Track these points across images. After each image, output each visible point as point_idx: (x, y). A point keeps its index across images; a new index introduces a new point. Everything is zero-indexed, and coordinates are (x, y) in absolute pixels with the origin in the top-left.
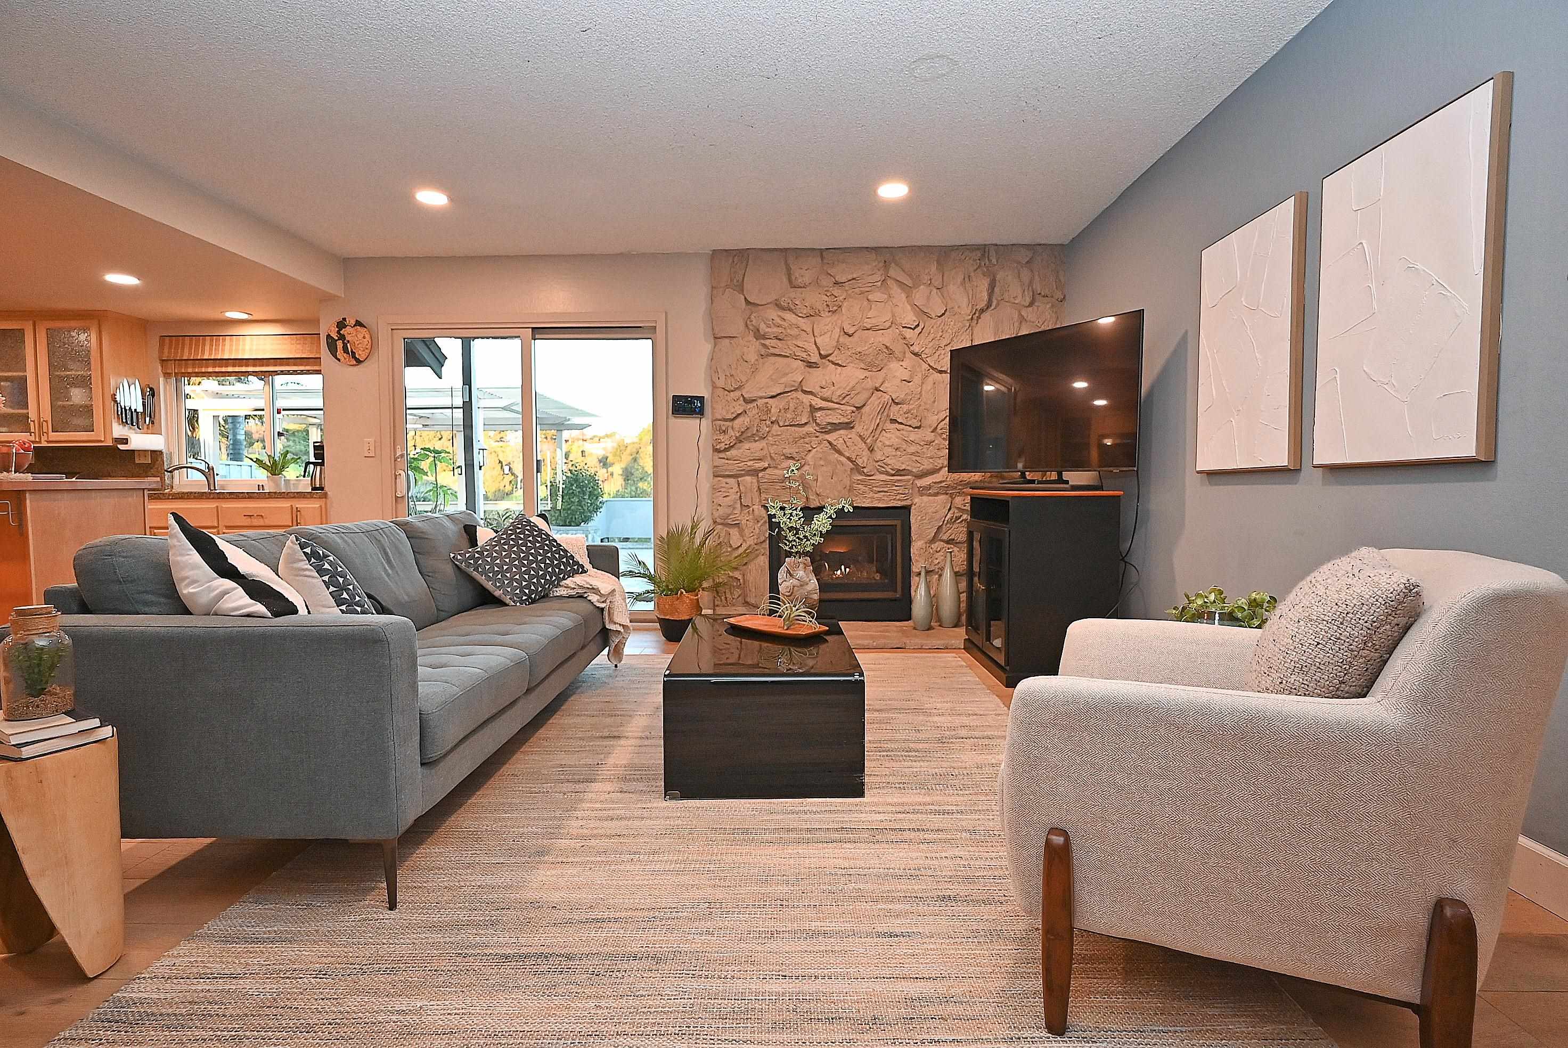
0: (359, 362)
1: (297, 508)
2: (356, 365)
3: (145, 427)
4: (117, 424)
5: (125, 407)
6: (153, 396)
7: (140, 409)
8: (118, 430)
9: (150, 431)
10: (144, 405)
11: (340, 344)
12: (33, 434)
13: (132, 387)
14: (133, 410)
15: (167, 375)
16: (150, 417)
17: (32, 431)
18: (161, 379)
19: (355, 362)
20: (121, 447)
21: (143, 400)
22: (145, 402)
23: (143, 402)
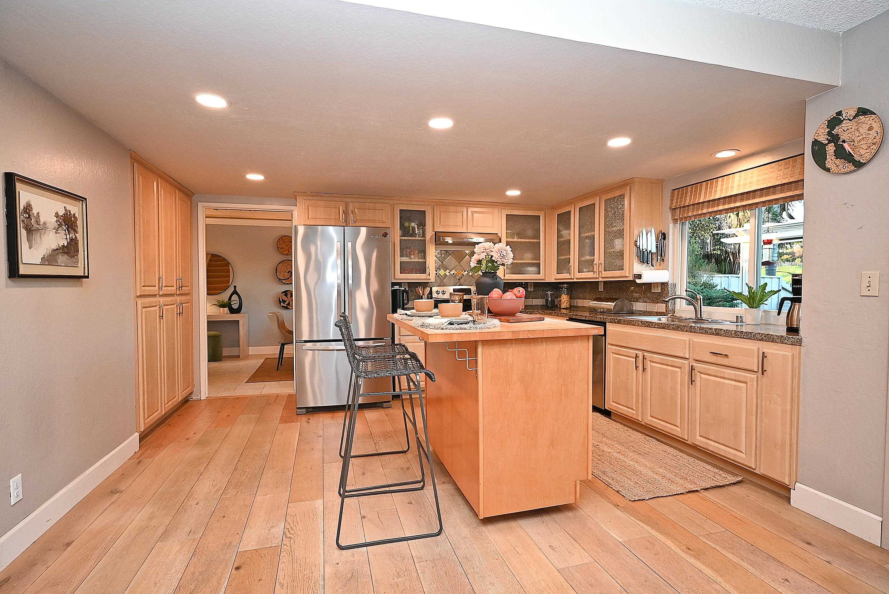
0: (859, 165)
1: (763, 353)
2: (854, 171)
3: (658, 263)
4: (637, 263)
5: (643, 249)
6: (664, 239)
7: (654, 250)
8: (638, 268)
9: (661, 267)
10: (657, 247)
11: (831, 149)
12: (595, 273)
13: (649, 234)
14: (648, 252)
15: (675, 221)
16: (661, 256)
17: (595, 271)
18: (671, 225)
19: (853, 168)
20: (638, 281)
21: (657, 243)
22: (658, 245)
23: (656, 245)
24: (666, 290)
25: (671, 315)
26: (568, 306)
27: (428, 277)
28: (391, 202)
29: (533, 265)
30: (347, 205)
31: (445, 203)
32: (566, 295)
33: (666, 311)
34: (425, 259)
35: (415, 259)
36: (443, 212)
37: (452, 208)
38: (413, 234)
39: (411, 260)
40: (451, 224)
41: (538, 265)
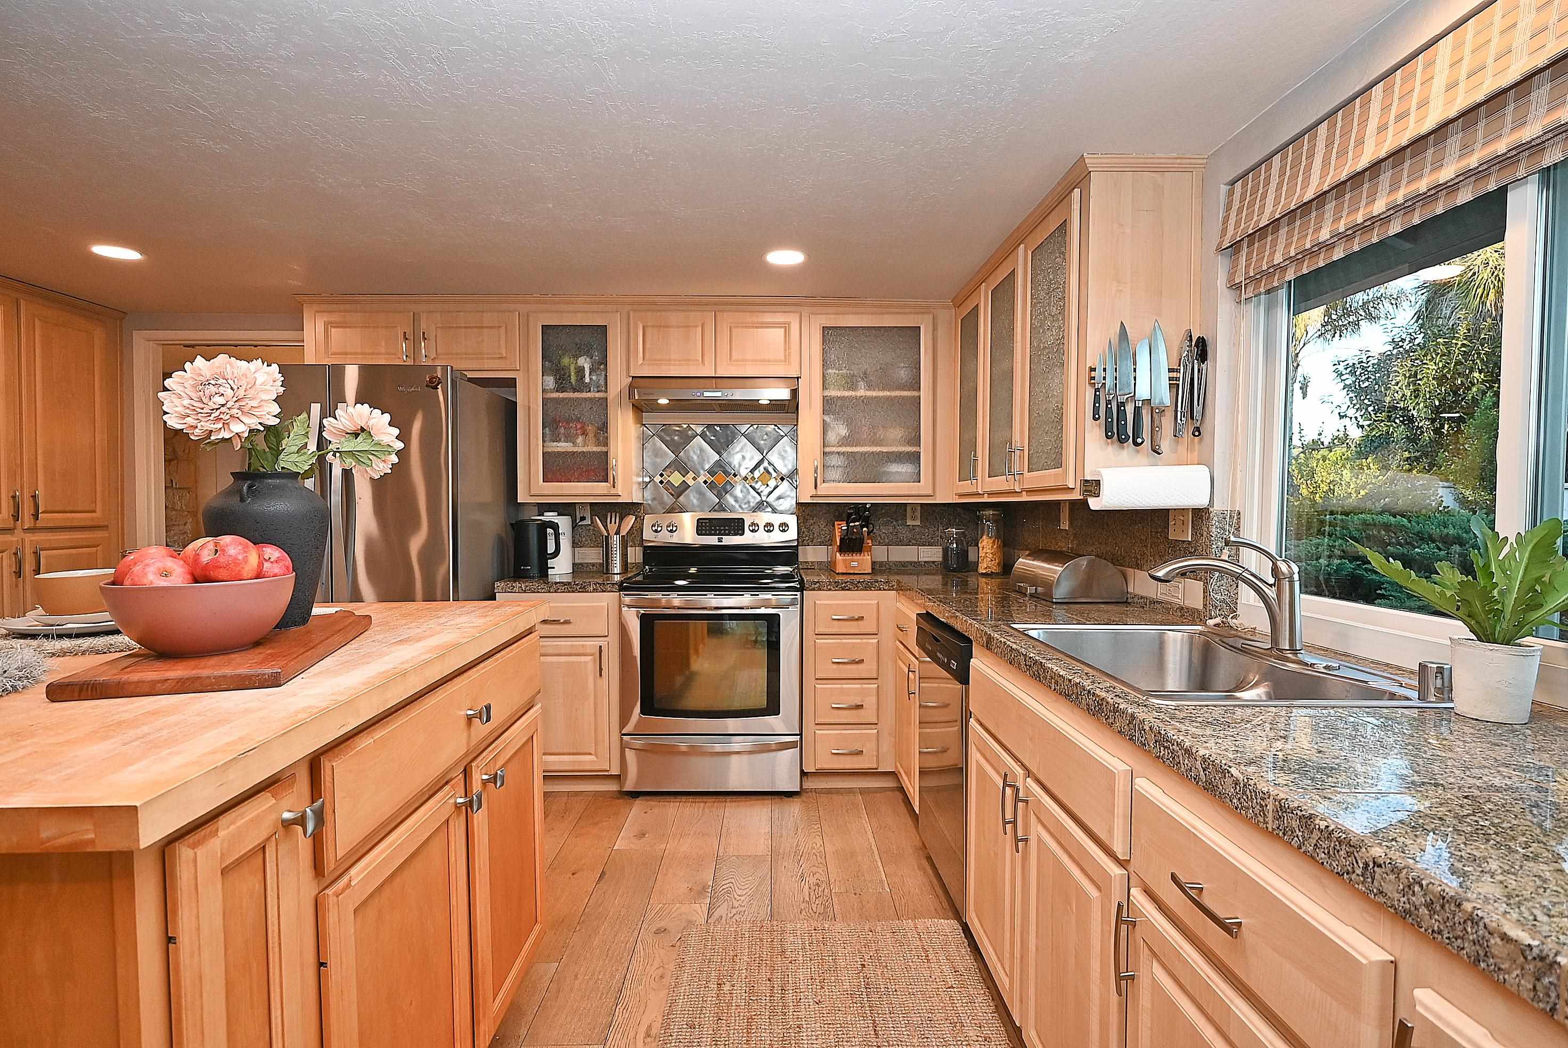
3: (1177, 443)
4: (1097, 444)
5: (1116, 396)
6: (1201, 357)
7: (1164, 396)
8: (1098, 459)
9: (1188, 456)
10: (1174, 386)
12: (1011, 477)
14: (1140, 403)
15: (1237, 291)
16: (1191, 414)
17: (1012, 470)
18: (1223, 309)
20: (1088, 503)
21: (1172, 375)
22: (1177, 379)
23: (1170, 379)
24: (1205, 534)
25: (1218, 620)
26: (995, 569)
27: (613, 491)
28: (523, 308)
29: (899, 458)
30: (416, 318)
31: (654, 303)
32: (991, 538)
33: (1205, 605)
34: (606, 444)
35: (584, 445)
36: (653, 326)
37: (674, 318)
38: (581, 386)
39: (575, 449)
40: (673, 357)
41: (915, 458)
